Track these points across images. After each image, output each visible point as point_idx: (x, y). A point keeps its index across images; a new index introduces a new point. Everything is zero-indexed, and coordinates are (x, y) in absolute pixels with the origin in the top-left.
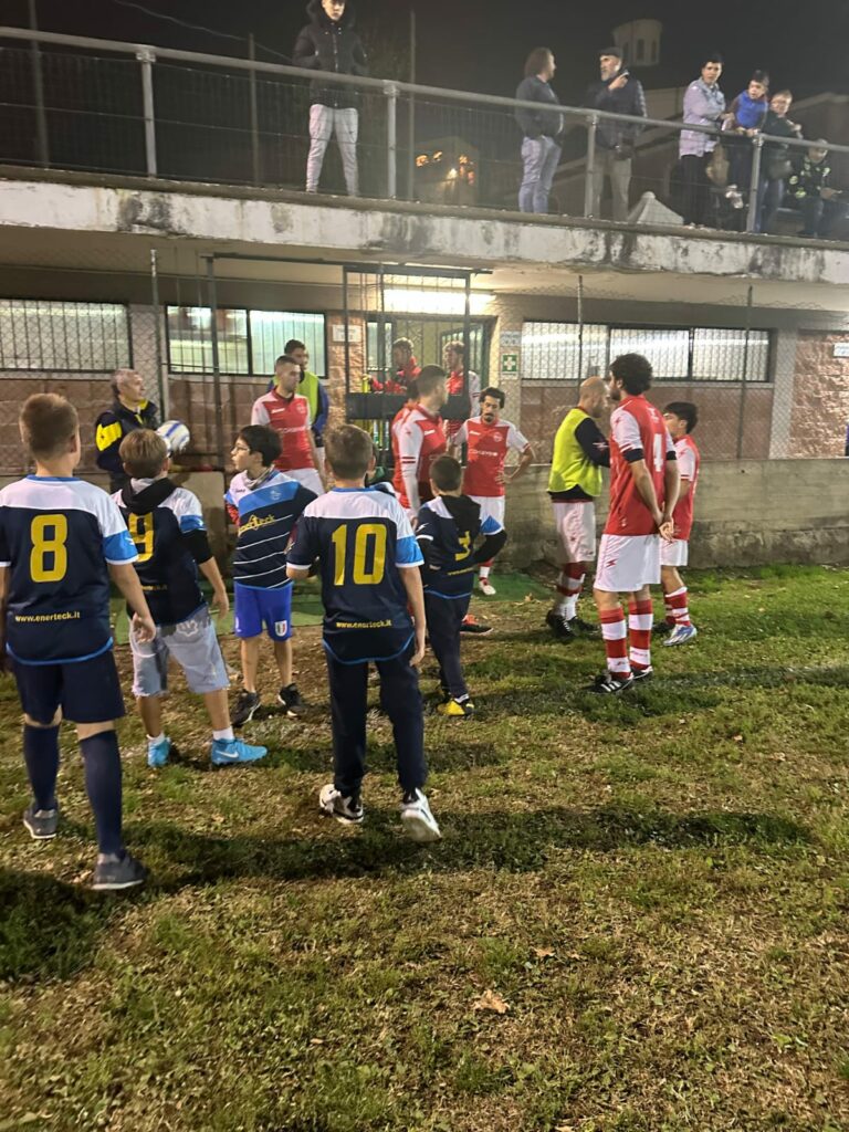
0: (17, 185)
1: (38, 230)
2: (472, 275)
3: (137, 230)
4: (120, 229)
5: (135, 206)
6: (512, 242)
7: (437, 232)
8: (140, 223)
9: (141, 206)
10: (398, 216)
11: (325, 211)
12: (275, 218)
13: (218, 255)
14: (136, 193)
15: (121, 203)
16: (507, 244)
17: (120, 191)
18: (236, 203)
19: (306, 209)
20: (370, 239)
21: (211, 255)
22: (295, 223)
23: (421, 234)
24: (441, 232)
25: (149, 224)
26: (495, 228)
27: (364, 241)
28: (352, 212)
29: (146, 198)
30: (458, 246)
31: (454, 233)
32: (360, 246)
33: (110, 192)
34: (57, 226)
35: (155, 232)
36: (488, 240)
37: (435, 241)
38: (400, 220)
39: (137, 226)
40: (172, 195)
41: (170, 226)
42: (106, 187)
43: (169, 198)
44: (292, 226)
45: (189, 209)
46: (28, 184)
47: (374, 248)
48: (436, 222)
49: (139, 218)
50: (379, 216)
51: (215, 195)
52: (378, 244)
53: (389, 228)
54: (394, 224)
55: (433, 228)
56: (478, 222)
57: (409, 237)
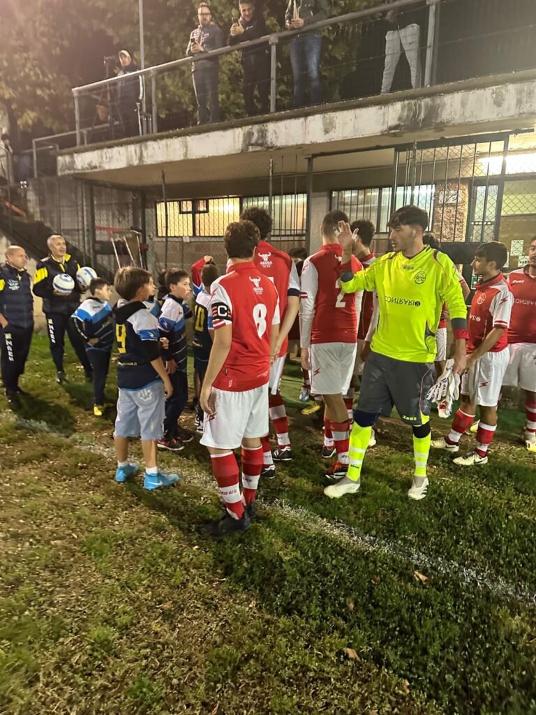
0: (203, 136)
1: (209, 157)
2: (511, 137)
3: (251, 149)
4: (242, 151)
5: (250, 134)
6: (524, 100)
7: (448, 107)
8: (252, 145)
9: (253, 134)
10: (413, 102)
11: (358, 111)
12: (325, 124)
13: (315, 156)
14: (250, 127)
15: (244, 134)
16: (519, 102)
17: (244, 128)
18: (302, 120)
19: (345, 113)
20: (389, 125)
21: (311, 156)
22: (337, 125)
23: (433, 112)
24: (451, 106)
25: (257, 144)
26: (507, 91)
27: (385, 128)
28: (377, 107)
29: (256, 128)
30: (467, 114)
31: (463, 104)
32: (382, 132)
33: (240, 129)
34: (216, 155)
35: (259, 148)
36: (498, 103)
37: (445, 116)
38: (415, 105)
39: (251, 147)
40: (268, 124)
41: (266, 143)
42: (238, 127)
43: (267, 126)
44: (335, 128)
45: (277, 131)
46: (206, 134)
47: (393, 131)
48: (447, 99)
49: (252, 142)
50: (398, 105)
51: (290, 117)
52: (396, 127)
53: (405, 114)
54: (410, 109)
55: (445, 105)
56: (487, 89)
57: (422, 116)
